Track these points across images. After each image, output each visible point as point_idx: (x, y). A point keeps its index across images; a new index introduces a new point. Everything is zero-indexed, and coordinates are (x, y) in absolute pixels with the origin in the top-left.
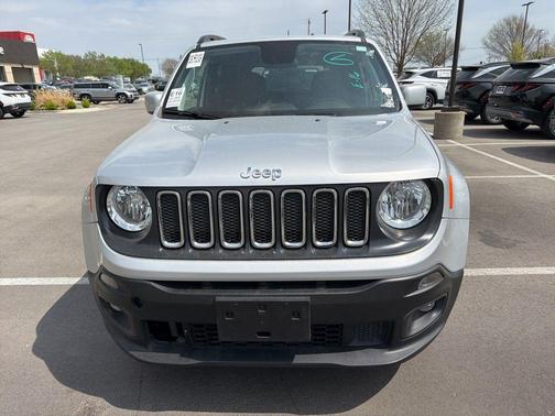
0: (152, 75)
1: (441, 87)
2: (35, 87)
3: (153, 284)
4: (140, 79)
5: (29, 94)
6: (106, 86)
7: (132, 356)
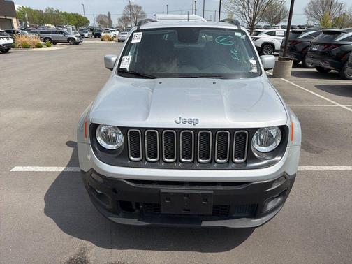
0: (90, 25)
1: (278, 42)
2: (14, 32)
3: (127, 182)
4: (82, 28)
5: (12, 38)
6: (61, 32)
7: (110, 220)
